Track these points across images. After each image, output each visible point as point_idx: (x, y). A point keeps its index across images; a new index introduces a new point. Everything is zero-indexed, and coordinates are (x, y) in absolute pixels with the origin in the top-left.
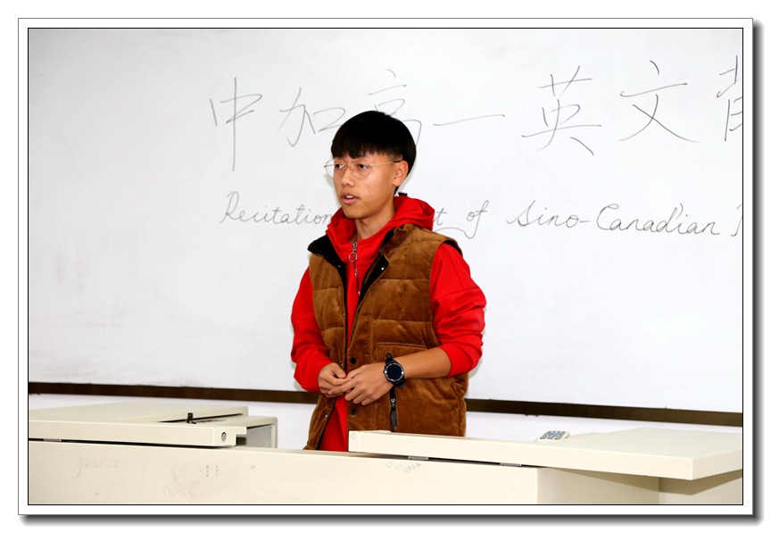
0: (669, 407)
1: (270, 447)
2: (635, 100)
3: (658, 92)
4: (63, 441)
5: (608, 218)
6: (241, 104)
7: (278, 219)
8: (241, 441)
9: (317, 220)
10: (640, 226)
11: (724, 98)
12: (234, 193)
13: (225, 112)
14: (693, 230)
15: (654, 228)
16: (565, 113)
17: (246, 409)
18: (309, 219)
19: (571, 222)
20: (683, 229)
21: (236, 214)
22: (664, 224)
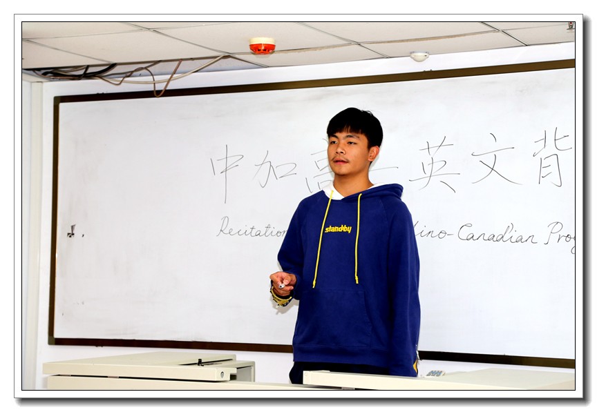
0: (506, 354)
1: (250, 381)
2: (481, 158)
3: (495, 153)
4: (120, 377)
5: (465, 233)
6: (230, 161)
7: (253, 234)
8: (233, 377)
9: (279, 234)
10: (486, 238)
11: (538, 157)
12: (225, 217)
13: (220, 166)
14: (520, 240)
15: (495, 239)
16: (436, 166)
17: (235, 356)
18: (273, 234)
19: (441, 235)
20: (513, 240)
21: (227, 231)
22: (501, 236)
